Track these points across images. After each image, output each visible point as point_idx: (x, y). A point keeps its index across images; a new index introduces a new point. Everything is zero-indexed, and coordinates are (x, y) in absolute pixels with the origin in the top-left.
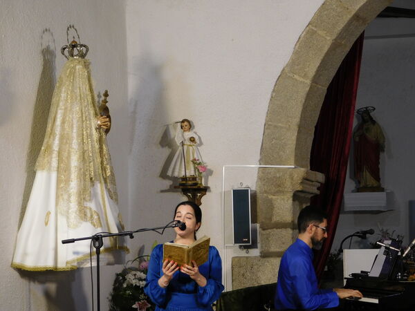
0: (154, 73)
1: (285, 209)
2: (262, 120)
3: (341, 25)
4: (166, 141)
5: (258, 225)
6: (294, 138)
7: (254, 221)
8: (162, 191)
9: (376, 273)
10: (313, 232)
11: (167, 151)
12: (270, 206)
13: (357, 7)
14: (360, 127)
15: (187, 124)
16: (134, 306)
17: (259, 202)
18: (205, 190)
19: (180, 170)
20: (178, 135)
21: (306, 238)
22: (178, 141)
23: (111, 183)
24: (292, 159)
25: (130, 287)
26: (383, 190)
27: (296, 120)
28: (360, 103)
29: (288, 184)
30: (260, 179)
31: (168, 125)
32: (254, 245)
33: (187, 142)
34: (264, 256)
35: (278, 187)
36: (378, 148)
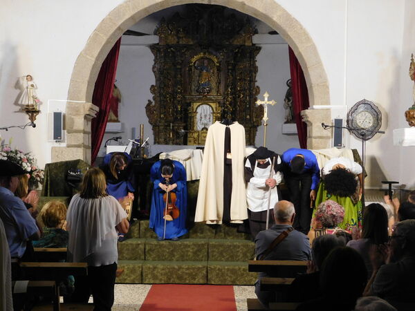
0: (12, 50)
1: (80, 123)
2: (69, 77)
3: (112, 32)
4: (18, 85)
5: (66, 131)
6: (86, 88)
7: (64, 129)
8: (15, 112)
11: (18, 91)
12: (73, 121)
13: (120, 23)
15: (29, 78)
17: (67, 119)
18: (38, 112)
19: (26, 101)
20: (24, 83)
22: (25, 86)
24: (84, 98)
26: (119, 122)
27: (87, 79)
29: (82, 110)
30: (68, 107)
32: (63, 141)
33: (30, 87)
34: (68, 146)
35: (77, 112)
36: (118, 100)
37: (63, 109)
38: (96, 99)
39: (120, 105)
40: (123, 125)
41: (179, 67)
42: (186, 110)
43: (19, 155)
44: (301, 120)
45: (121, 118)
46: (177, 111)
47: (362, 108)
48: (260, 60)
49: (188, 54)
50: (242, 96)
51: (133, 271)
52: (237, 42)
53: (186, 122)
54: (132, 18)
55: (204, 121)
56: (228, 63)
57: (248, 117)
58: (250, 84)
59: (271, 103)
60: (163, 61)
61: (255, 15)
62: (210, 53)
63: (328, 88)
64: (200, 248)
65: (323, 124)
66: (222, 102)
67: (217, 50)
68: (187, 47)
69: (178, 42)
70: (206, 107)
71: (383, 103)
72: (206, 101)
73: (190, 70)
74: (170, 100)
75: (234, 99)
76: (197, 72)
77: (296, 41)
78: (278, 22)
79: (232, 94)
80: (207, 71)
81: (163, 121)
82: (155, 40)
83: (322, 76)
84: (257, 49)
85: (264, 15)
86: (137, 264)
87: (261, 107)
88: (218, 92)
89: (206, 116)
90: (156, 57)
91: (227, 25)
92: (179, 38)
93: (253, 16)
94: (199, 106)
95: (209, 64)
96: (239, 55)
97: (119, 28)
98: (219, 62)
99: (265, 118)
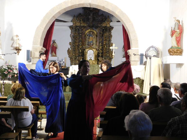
0: (10, 25)
1: (37, 54)
3: (50, 18)
4: (12, 39)
6: (40, 40)
7: (31, 57)
8: (11, 50)
10: (43, 57)
11: (12, 42)
13: (54, 14)
14: (53, 44)
15: (17, 36)
16: (5, 73)
17: (32, 53)
18: (21, 50)
19: (15, 45)
20: (15, 38)
21: (41, 59)
24: (39, 45)
25: (4, 69)
28: (53, 38)
29: (38, 49)
30: (32, 48)
31: (13, 36)
32: (30, 62)
33: (17, 40)
34: (33, 64)
35: (36, 50)
36: (56, 48)
38: (45, 46)
39: (57, 50)
40: (58, 58)
41: (80, 35)
42: (83, 52)
43: (12, 67)
44: (127, 54)
45: (57, 55)
46: (80, 53)
48: (113, 32)
49: (84, 30)
50: (106, 46)
52: (104, 25)
53: (83, 57)
54: (59, 12)
55: (90, 56)
56: (100, 33)
57: (108, 55)
58: (109, 42)
59: (116, 48)
60: (74, 32)
61: (109, 12)
62: (93, 29)
63: (138, 41)
65: (134, 54)
66: (97, 49)
67: (96, 28)
68: (84, 27)
69: (80, 25)
70: (91, 51)
71: (160, 47)
72: (91, 48)
73: (85, 36)
74: (77, 48)
75: (103, 48)
76: (88, 37)
78: (118, 14)
79: (101, 46)
80: (92, 36)
81: (74, 56)
82: (71, 24)
83: (136, 36)
84: (112, 28)
85: (112, 11)
87: (112, 50)
88: (96, 45)
89: (91, 54)
90: (72, 31)
91: (100, 18)
92: (81, 23)
93: (108, 12)
94: (88, 50)
95: (93, 33)
96: (105, 30)
97: (54, 17)
98: (97, 33)
99: (113, 54)
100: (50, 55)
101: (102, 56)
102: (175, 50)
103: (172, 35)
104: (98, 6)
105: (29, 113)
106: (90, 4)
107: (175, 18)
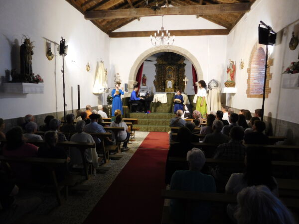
0: (113, 66)
1: (132, 86)
2: (129, 74)
4: (115, 76)
6: (134, 76)
7: (128, 88)
9: (144, 95)
10: (136, 89)
11: (115, 78)
12: (130, 86)
14: (143, 77)
15: (118, 74)
17: (128, 85)
18: (121, 83)
20: (117, 76)
21: (135, 90)
23: (107, 81)
24: (133, 79)
25: (110, 97)
26: (146, 86)
27: (134, 74)
28: (143, 73)
30: (129, 82)
31: (115, 74)
32: (128, 91)
34: (129, 93)
35: (131, 83)
36: (146, 80)
37: (127, 83)
38: (137, 80)
41: (163, 70)
42: (165, 82)
46: (162, 83)
47: (213, 82)
48: (186, 68)
49: (165, 66)
50: (180, 78)
51: (145, 128)
52: (179, 63)
53: (164, 86)
54: (146, 56)
56: (177, 69)
57: (182, 84)
58: (183, 75)
59: (187, 80)
60: (158, 68)
62: (171, 66)
64: (164, 122)
66: (175, 80)
67: (173, 65)
68: (165, 64)
71: (219, 80)
72: (170, 80)
73: (166, 71)
74: (160, 80)
75: (178, 79)
76: (168, 72)
77: (194, 62)
80: (171, 71)
81: (158, 85)
82: (156, 62)
83: (201, 72)
84: (185, 65)
86: (146, 126)
87: (185, 81)
88: (174, 77)
89: (170, 84)
90: (156, 67)
91: (176, 58)
92: (163, 62)
94: (168, 81)
95: (171, 69)
96: (180, 66)
98: (174, 69)
99: (186, 85)
100: (141, 85)
101: (178, 85)
102: (230, 83)
103: (228, 72)
104: (174, 51)
105: (125, 131)
106: (168, 50)
107: (230, 60)
